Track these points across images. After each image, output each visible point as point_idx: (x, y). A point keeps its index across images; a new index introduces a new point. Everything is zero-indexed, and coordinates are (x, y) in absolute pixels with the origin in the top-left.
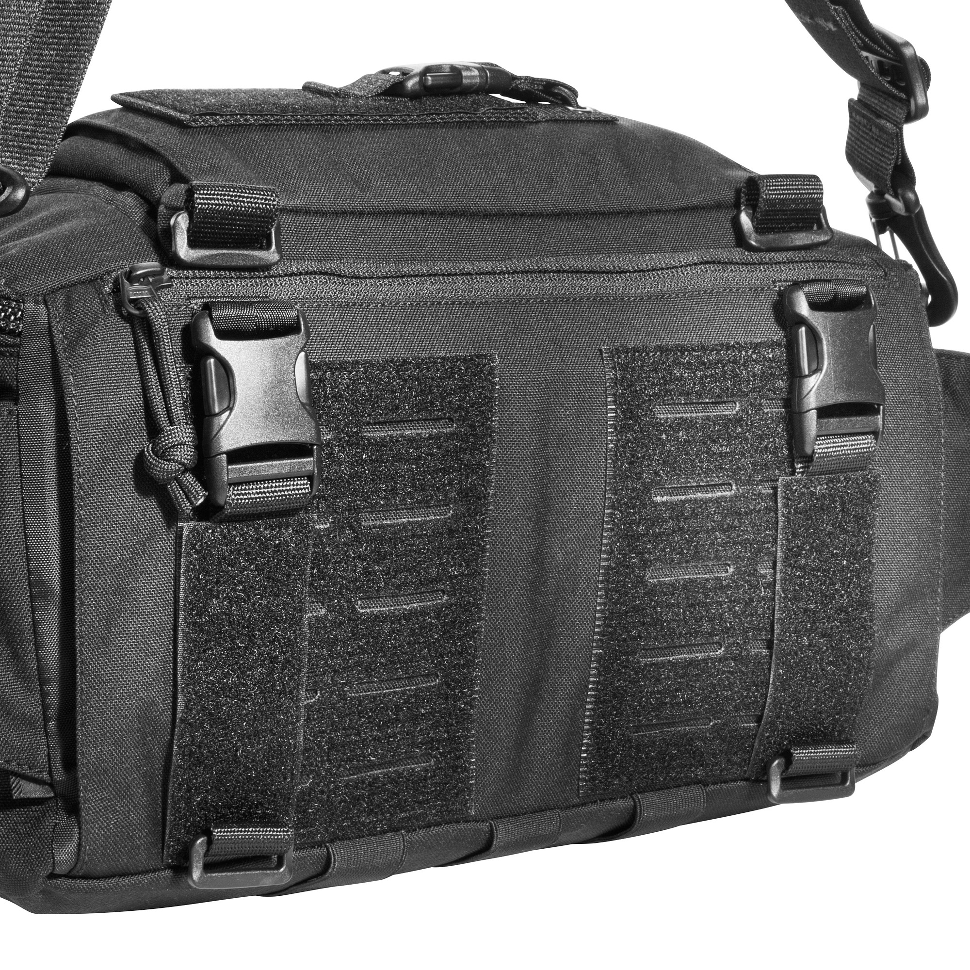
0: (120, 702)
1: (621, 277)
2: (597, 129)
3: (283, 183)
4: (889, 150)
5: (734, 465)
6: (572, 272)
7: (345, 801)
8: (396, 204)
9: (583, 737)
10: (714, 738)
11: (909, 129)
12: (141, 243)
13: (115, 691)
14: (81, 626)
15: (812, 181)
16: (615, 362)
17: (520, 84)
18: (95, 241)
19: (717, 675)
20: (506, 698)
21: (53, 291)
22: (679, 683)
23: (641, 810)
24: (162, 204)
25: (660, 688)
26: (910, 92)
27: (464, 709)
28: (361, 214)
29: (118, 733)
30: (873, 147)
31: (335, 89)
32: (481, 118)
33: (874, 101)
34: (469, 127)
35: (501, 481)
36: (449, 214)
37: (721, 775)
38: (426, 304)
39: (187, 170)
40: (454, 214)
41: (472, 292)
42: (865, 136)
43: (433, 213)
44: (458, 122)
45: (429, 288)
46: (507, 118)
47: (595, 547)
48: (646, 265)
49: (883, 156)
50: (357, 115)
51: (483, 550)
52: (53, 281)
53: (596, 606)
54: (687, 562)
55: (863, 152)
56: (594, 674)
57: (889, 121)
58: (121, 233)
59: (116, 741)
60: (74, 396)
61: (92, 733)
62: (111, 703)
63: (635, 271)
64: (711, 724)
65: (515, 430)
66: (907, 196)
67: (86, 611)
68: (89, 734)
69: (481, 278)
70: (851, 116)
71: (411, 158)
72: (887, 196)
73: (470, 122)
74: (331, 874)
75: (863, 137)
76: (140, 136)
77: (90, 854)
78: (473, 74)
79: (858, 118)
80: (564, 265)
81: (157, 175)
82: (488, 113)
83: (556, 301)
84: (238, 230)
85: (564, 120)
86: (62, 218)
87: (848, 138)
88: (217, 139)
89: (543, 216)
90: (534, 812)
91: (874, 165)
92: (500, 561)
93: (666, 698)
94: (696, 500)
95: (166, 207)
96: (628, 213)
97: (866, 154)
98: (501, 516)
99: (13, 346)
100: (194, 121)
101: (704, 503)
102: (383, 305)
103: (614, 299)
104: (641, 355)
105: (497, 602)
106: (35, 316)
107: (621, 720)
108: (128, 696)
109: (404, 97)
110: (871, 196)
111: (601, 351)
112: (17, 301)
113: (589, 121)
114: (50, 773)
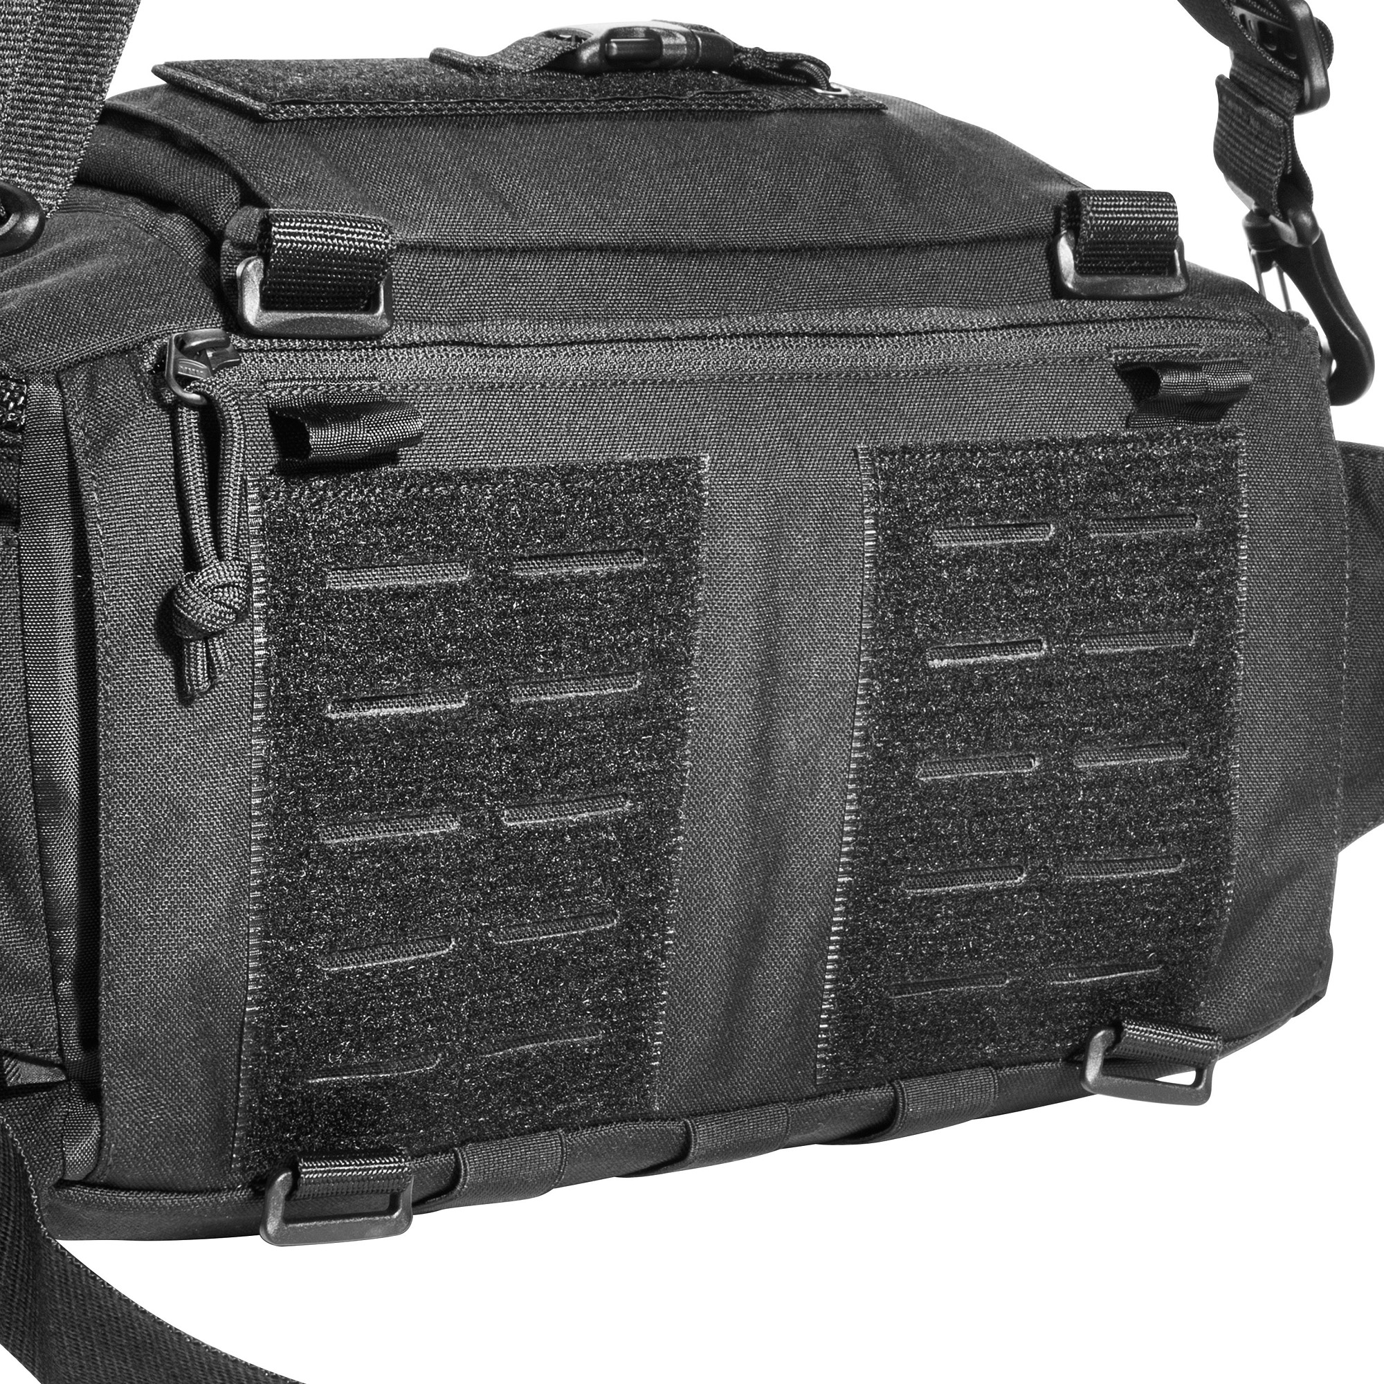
0: (165, 957)
1: (886, 342)
2: (857, 121)
3: (401, 207)
4: (1274, 153)
5: (1046, 614)
6: (816, 335)
7: (483, 1088)
8: (562, 236)
9: (823, 1000)
10: (1010, 1001)
11: (1302, 123)
12: (197, 295)
13: (158, 941)
14: (107, 849)
15: (1163, 202)
16: (875, 468)
17: (745, 59)
18: (129, 292)
19: (1016, 912)
20: (713, 946)
21: (71, 367)
22: (962, 924)
23: (904, 1103)
24: (227, 238)
25: (935, 931)
26: (1303, 70)
27: (652, 961)
28: (513, 251)
29: (161, 1001)
30: (1252, 147)
31: (478, 60)
32: (687, 105)
33: (1252, 80)
34: (670, 119)
35: (709, 638)
36: (639, 250)
37: (1020, 1054)
38: (605, 384)
39: (262, 188)
40: (647, 250)
41: (671, 365)
42: (1241, 130)
43: (616, 250)
44: (654, 111)
45: (610, 359)
46: (726, 105)
47: (843, 732)
48: (924, 324)
49: (1266, 161)
50: (508, 101)
51: (684, 736)
52: (70, 353)
53: (843, 816)
54: (976, 752)
55: (1238, 154)
56: (840, 912)
57: (1273, 111)
58: (167, 281)
59: (158, 1013)
60: (100, 522)
61: (123, 1001)
62: (152, 958)
63: (907, 334)
64: (1008, 982)
65: (732, 566)
66: (1300, 220)
67: (115, 827)
68: (118, 1001)
69: (684, 345)
70: (1221, 101)
71: (586, 168)
72: (1272, 218)
73: (672, 111)
74: (459, 1192)
75: (1237, 132)
76: (195, 133)
77: (116, 1155)
78: (678, 42)
79: (1230, 103)
80: (805, 325)
81: (220, 192)
82: (698, 99)
83: (792, 378)
84: (335, 279)
85: (809, 108)
86: (82, 253)
87: (1217, 132)
88: (306, 140)
89: (776, 251)
90: (751, 1106)
91: (1253, 173)
92: (707, 751)
93: (942, 945)
94: (989, 664)
95: (232, 244)
96: (898, 248)
97: (1243, 157)
98: (709, 688)
99: (13, 446)
100: (274, 112)
101: (1001, 668)
102: (543, 386)
103: (876, 375)
104: (914, 457)
105: (701, 810)
106: (44, 401)
107: (878, 977)
108: (176, 949)
109: (578, 74)
110: (1250, 217)
111: (855, 451)
112: (18, 382)
113: (843, 110)
114: (61, 1051)
